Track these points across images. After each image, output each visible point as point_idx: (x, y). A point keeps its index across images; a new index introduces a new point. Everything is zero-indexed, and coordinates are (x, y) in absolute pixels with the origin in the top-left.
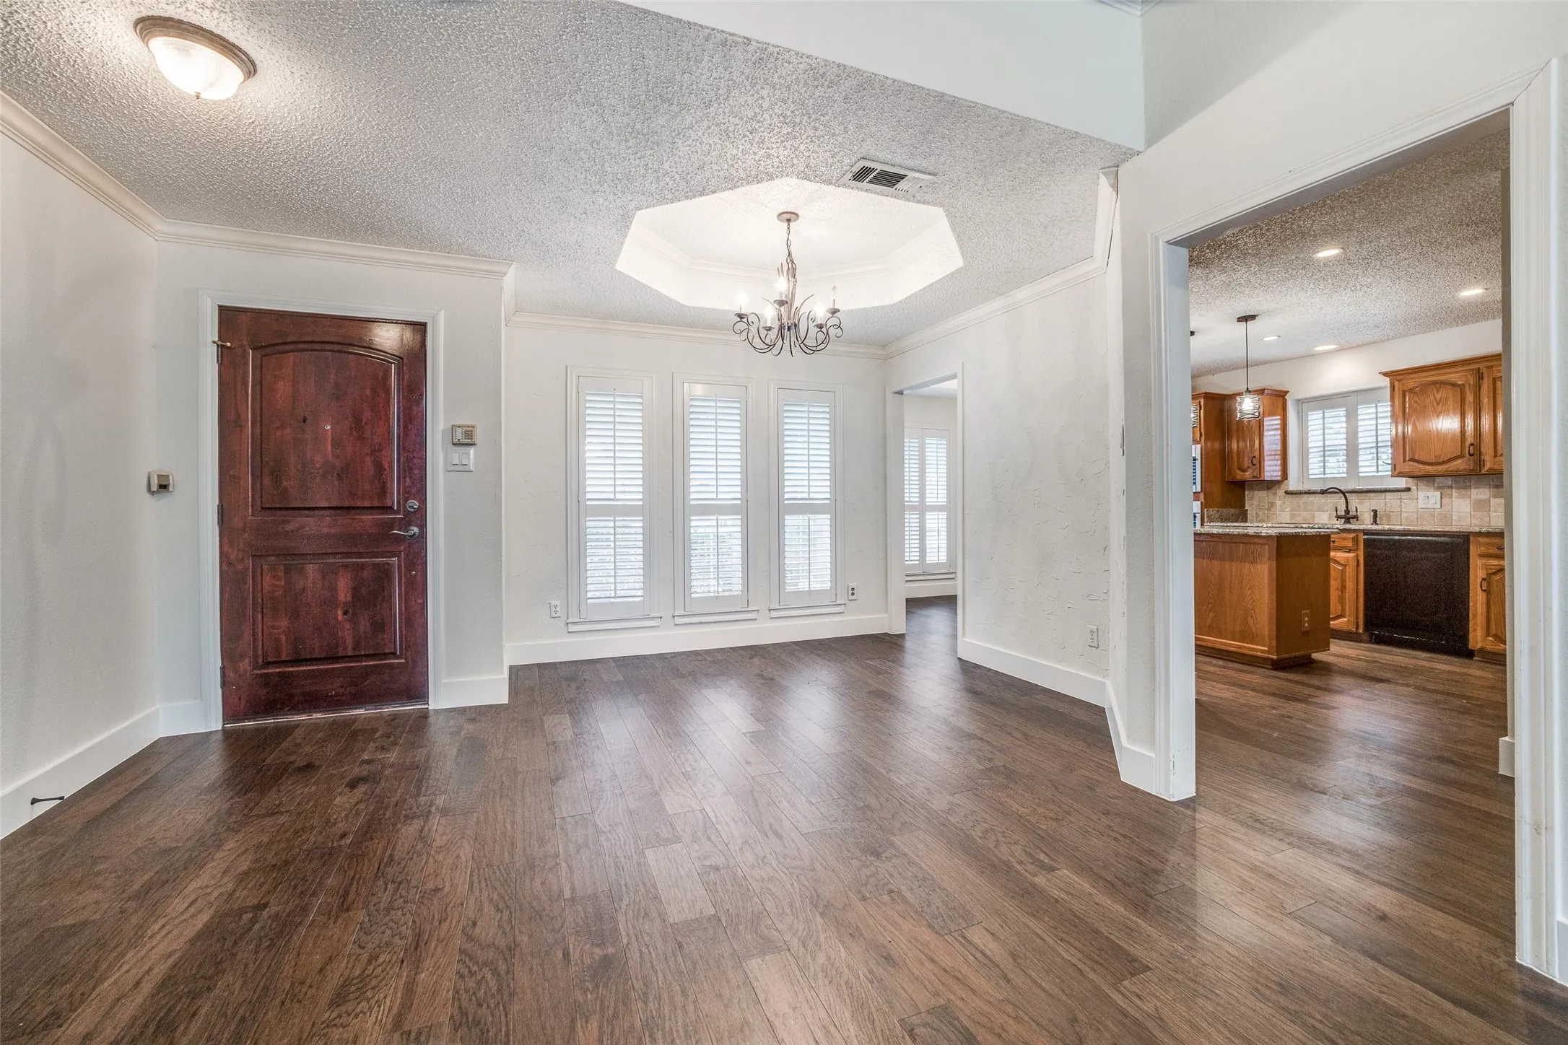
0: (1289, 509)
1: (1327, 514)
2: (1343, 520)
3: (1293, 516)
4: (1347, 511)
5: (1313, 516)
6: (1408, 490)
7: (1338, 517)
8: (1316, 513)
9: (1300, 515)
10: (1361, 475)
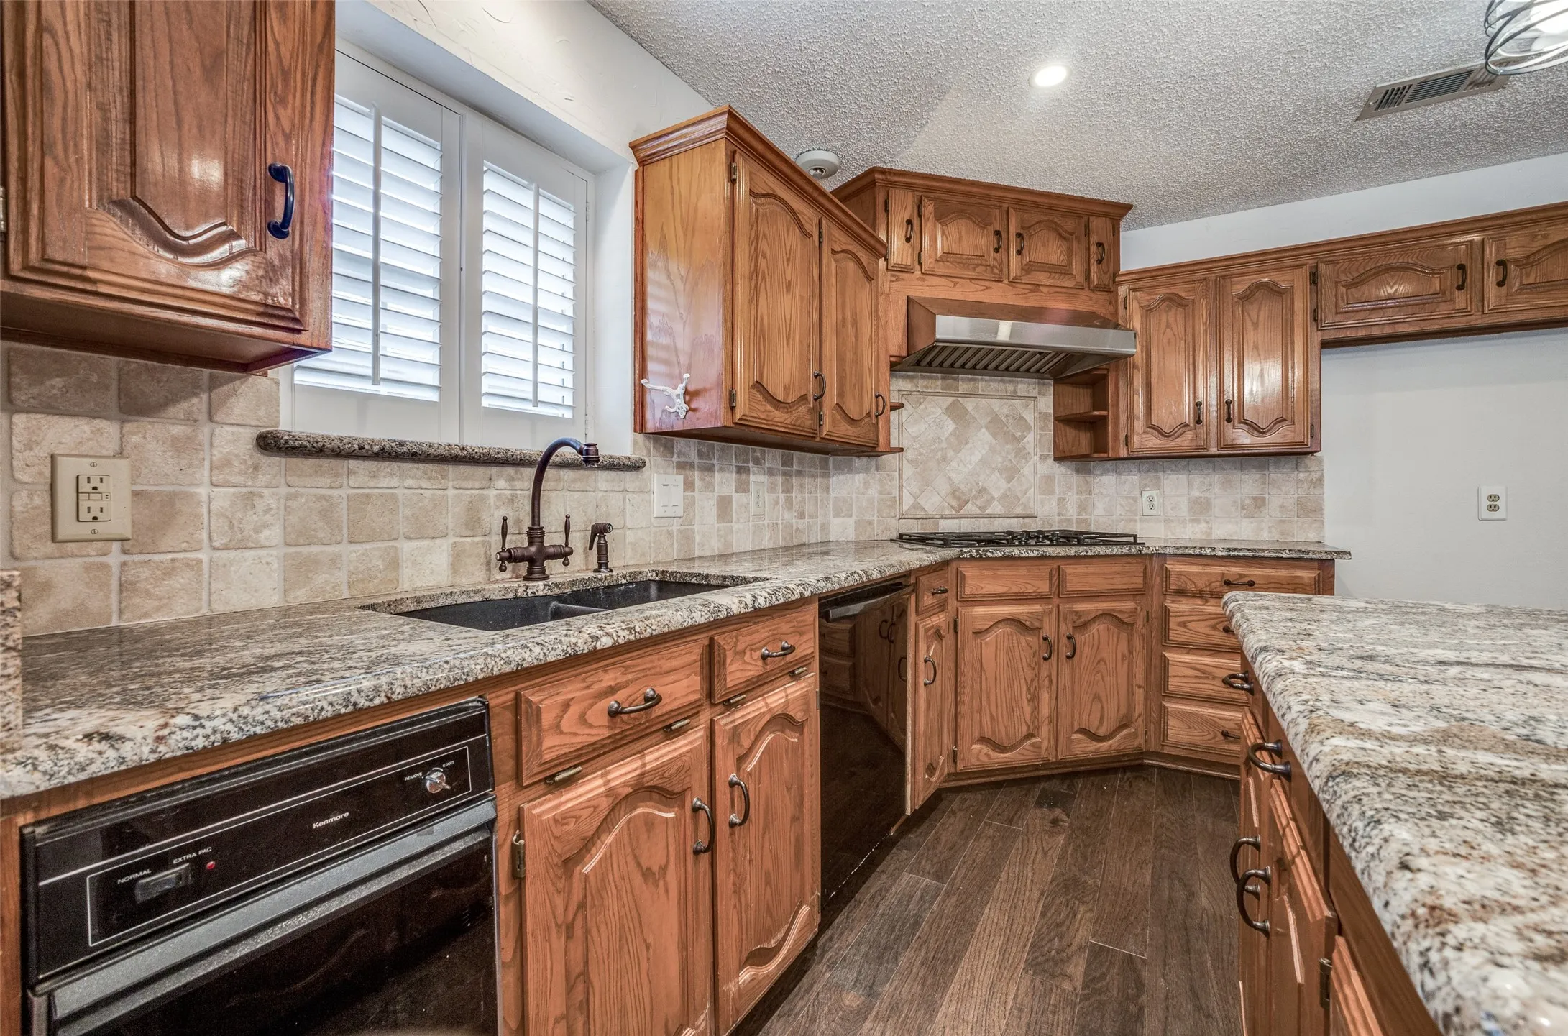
0: (272, 534)
1: (444, 545)
2: (523, 567)
3: (298, 569)
4: (535, 534)
5: (394, 563)
6: (635, 467)
7: (508, 558)
8: (407, 547)
9: (335, 562)
10: (486, 402)
